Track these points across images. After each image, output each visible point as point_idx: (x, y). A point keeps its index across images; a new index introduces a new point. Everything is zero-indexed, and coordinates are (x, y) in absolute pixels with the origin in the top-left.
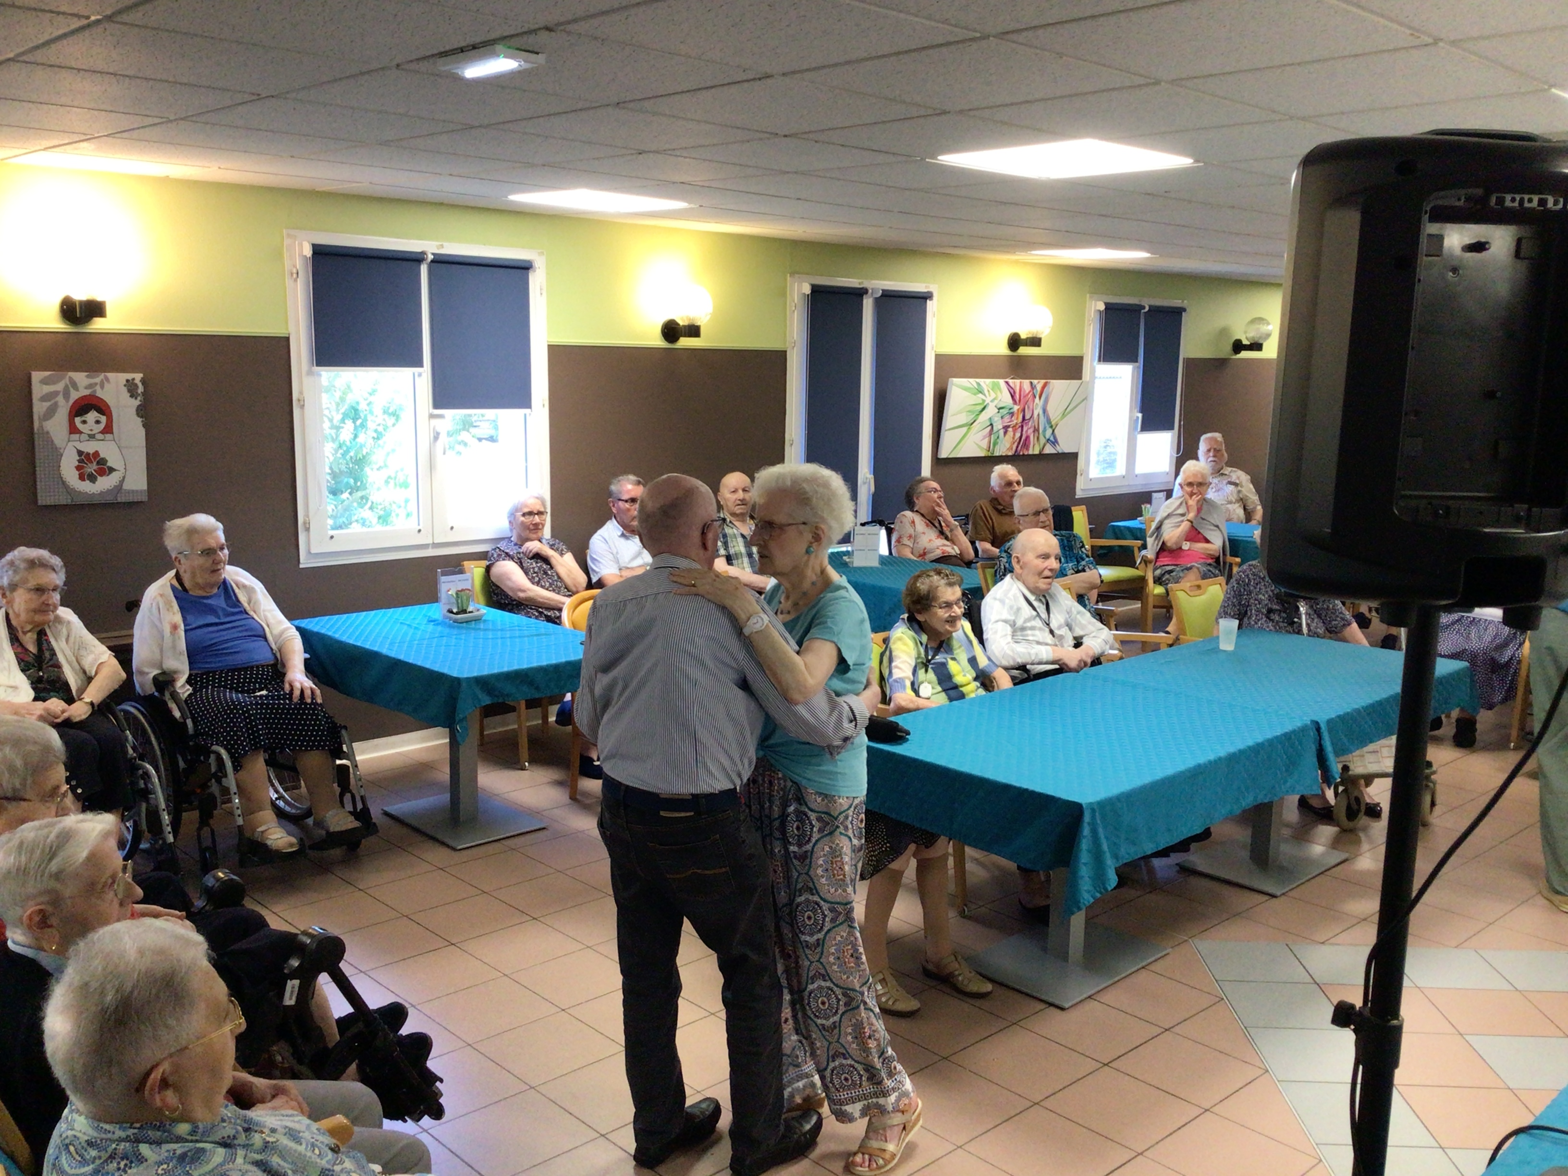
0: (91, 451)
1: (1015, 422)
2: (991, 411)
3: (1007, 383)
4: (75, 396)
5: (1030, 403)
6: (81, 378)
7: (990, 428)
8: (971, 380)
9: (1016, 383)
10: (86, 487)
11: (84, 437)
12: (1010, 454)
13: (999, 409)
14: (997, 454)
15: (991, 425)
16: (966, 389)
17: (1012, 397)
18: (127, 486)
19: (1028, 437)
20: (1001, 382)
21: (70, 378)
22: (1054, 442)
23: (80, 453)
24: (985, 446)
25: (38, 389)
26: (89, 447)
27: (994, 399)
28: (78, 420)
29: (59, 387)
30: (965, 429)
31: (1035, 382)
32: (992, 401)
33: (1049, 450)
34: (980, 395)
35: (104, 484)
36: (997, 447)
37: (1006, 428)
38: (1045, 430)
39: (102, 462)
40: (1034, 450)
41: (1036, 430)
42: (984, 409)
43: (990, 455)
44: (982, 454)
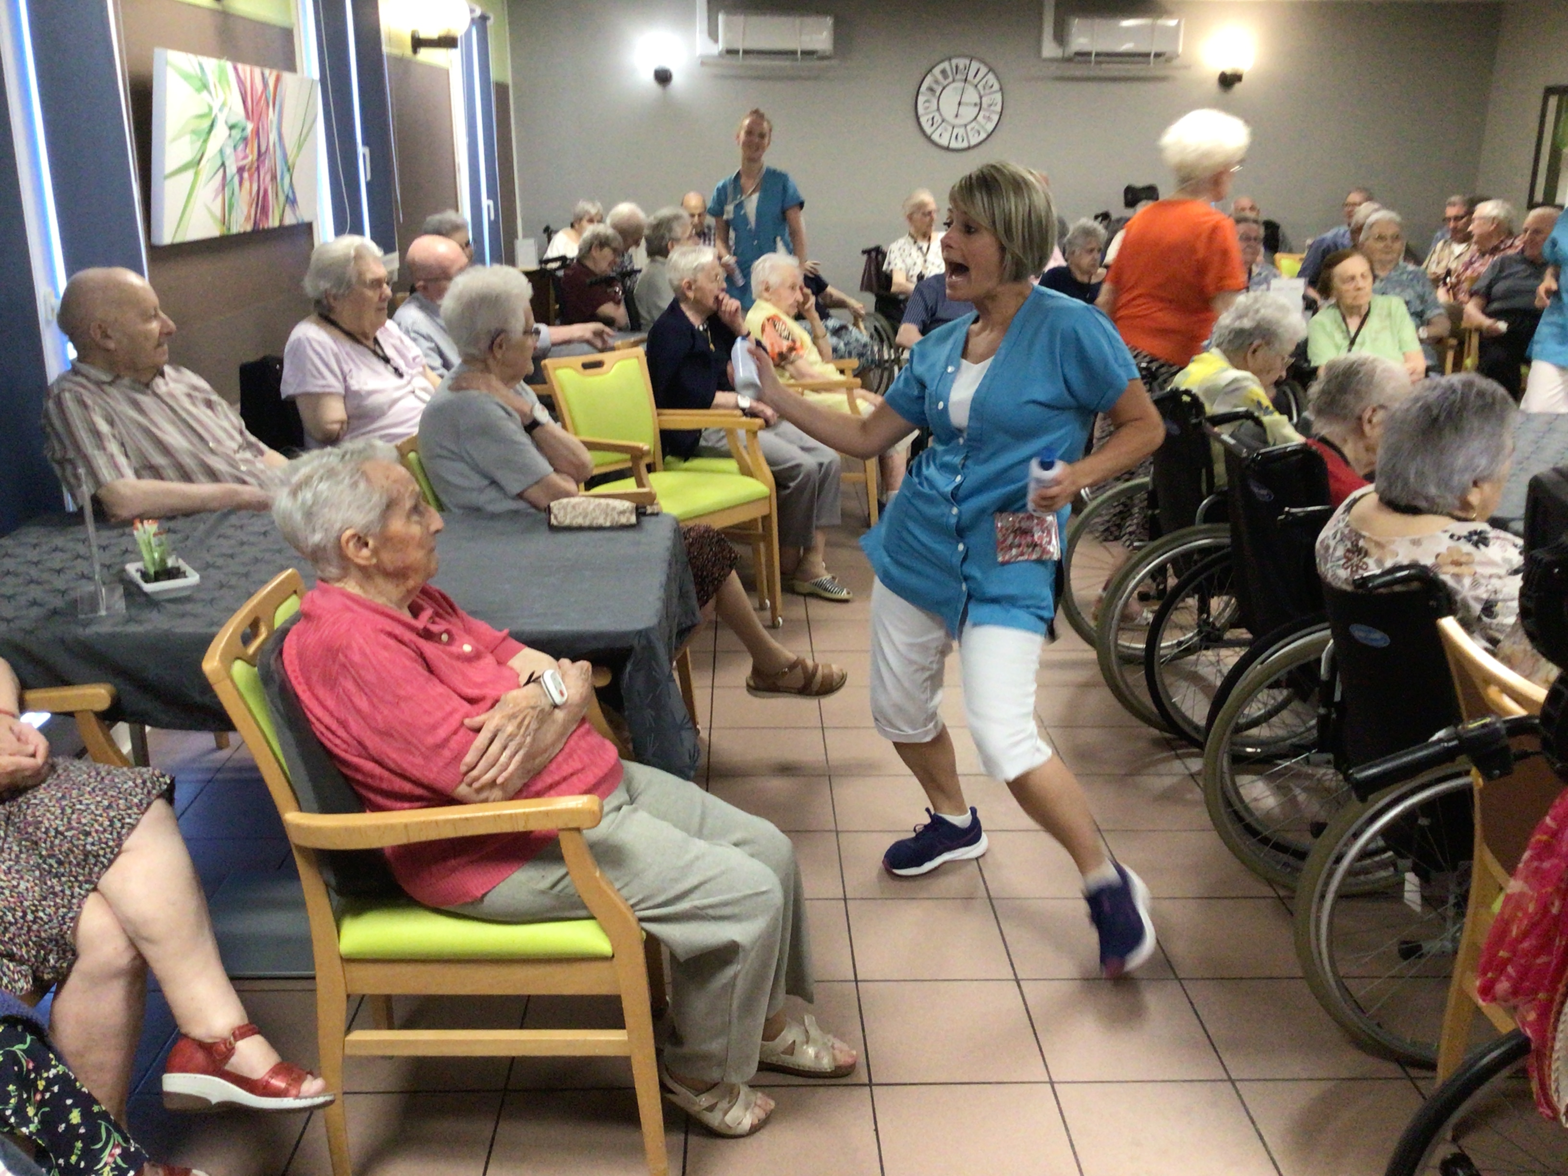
1: (250, 158)
2: (221, 133)
3: (236, 69)
5: (264, 115)
7: (221, 172)
8: (191, 56)
9: (245, 69)
12: (249, 228)
13: (232, 128)
14: (234, 230)
15: (223, 164)
16: (187, 77)
17: (244, 102)
19: (266, 192)
20: (229, 65)
22: (291, 201)
24: (218, 213)
27: (223, 105)
30: (189, 174)
31: (267, 72)
32: (221, 110)
33: (290, 220)
34: (205, 93)
36: (234, 214)
37: (241, 170)
38: (282, 179)
40: (273, 222)
41: (274, 178)
42: (212, 126)
43: (226, 232)
44: (213, 231)
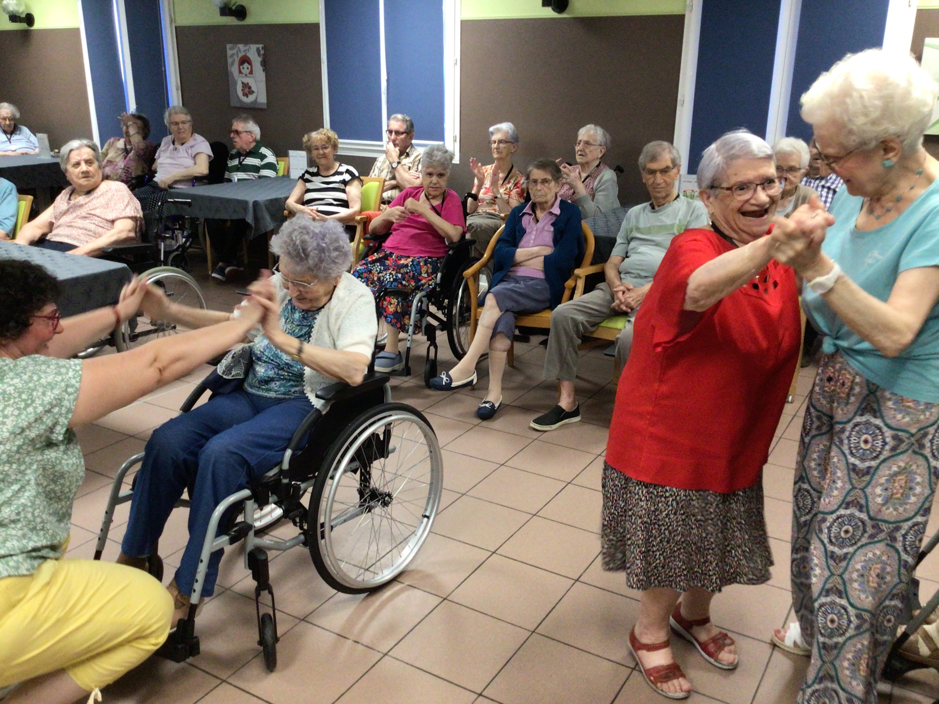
0: (246, 82)
4: (240, 55)
6: (241, 46)
10: (245, 99)
11: (244, 75)
18: (259, 100)
21: (239, 48)
23: (243, 83)
25: (229, 52)
26: (246, 80)
28: (241, 67)
29: (235, 51)
35: (251, 99)
39: (250, 88)
